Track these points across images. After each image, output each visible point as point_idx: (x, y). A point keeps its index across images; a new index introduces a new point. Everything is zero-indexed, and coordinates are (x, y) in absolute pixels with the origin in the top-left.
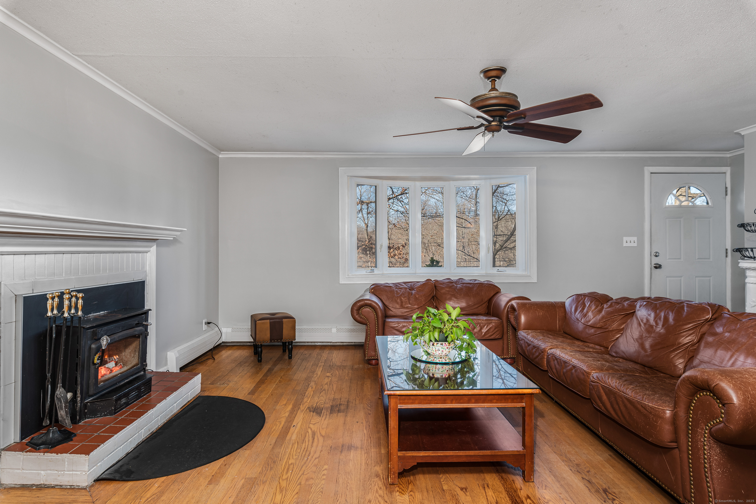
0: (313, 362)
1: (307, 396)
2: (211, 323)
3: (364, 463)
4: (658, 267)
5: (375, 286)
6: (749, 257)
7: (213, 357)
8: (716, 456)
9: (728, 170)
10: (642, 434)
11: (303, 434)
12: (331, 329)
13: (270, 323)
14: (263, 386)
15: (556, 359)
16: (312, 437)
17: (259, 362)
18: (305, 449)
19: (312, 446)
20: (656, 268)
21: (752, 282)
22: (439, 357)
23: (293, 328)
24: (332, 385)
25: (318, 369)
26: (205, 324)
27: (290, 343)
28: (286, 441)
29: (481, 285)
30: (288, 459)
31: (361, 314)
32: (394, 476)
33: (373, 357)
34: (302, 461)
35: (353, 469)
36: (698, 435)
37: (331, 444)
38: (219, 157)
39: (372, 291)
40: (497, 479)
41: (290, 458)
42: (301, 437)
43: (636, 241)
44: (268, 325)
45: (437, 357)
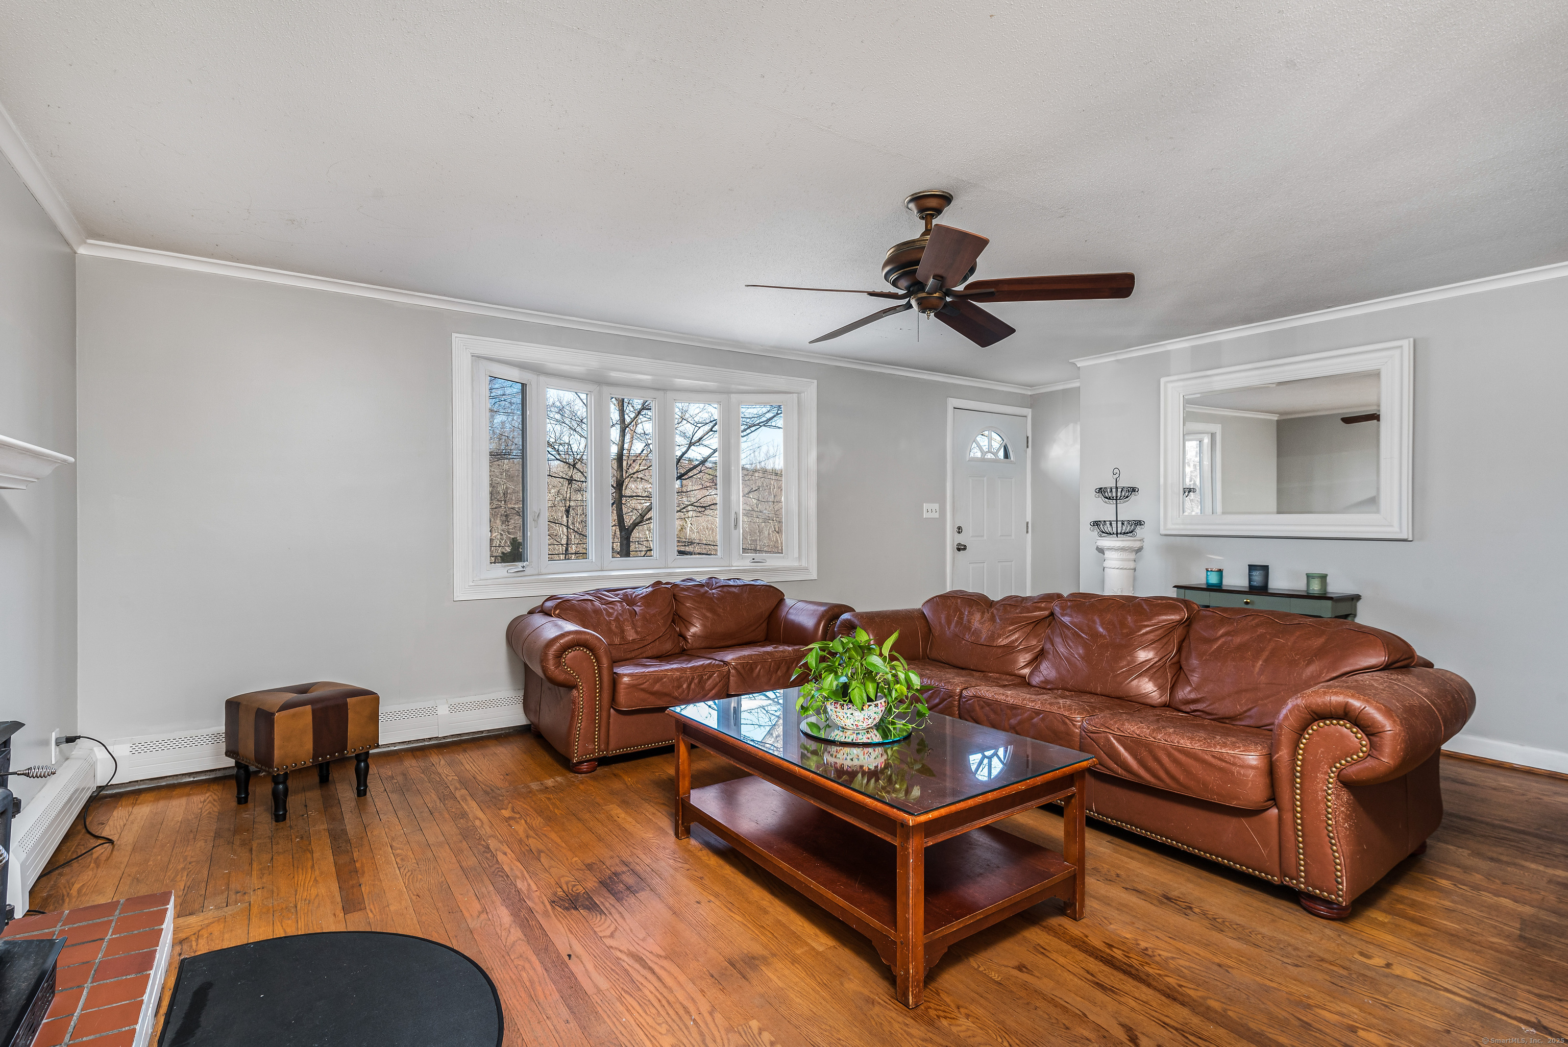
0: (432, 791)
1: (516, 877)
2: (79, 737)
3: (815, 986)
4: (961, 548)
5: (561, 602)
6: (1108, 534)
7: (98, 837)
8: (1343, 806)
9: (1028, 412)
10: (1215, 799)
11: (613, 968)
12: (435, 708)
13: (314, 711)
14: (366, 881)
15: (989, 705)
16: (644, 967)
17: (277, 820)
18: (659, 1001)
19: (670, 990)
20: (959, 550)
21: (1113, 567)
22: (865, 731)
23: (374, 718)
24: (546, 836)
25: (467, 805)
26: (58, 744)
27: (363, 757)
28: (596, 999)
29: (751, 589)
30: (653, 1040)
31: (565, 666)
32: (917, 990)
33: (590, 755)
34: (690, 1033)
35: (811, 1006)
36: (1318, 783)
37: (705, 970)
38: (75, 253)
39: (557, 612)
40: (1039, 931)
41: (653, 1036)
42: (617, 976)
43: (938, 510)
44: (309, 719)
45: (860, 732)
